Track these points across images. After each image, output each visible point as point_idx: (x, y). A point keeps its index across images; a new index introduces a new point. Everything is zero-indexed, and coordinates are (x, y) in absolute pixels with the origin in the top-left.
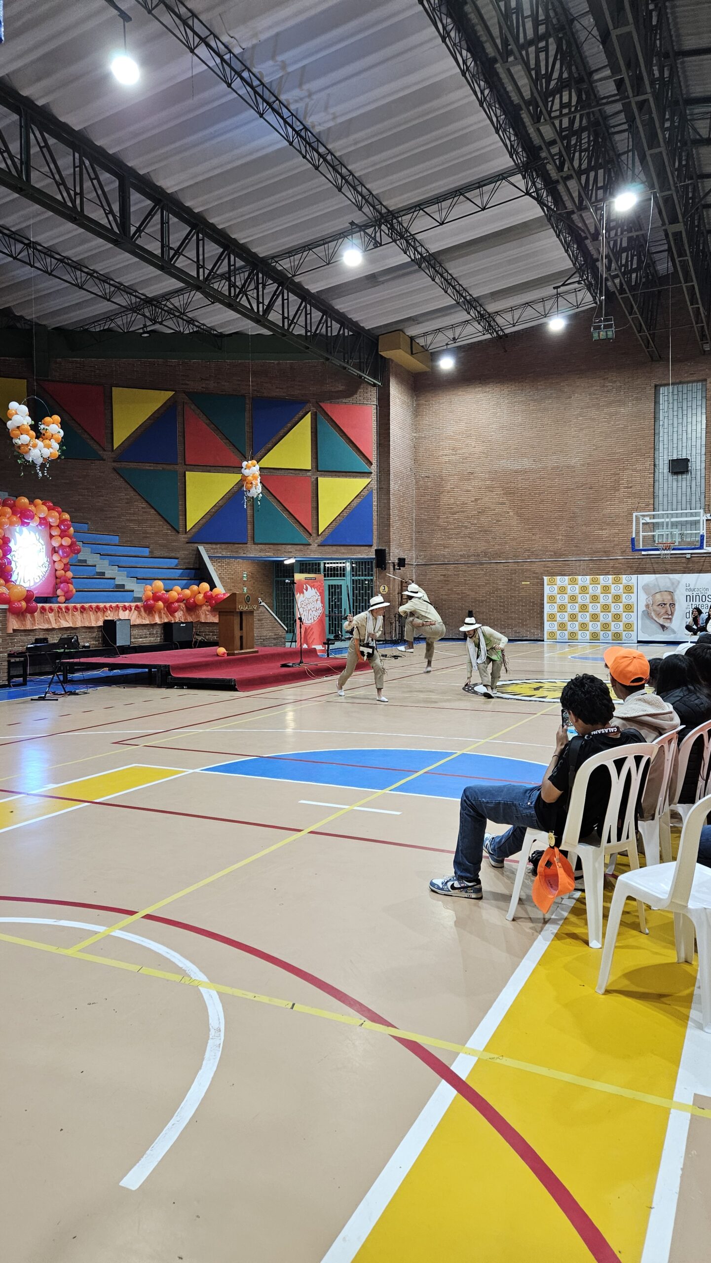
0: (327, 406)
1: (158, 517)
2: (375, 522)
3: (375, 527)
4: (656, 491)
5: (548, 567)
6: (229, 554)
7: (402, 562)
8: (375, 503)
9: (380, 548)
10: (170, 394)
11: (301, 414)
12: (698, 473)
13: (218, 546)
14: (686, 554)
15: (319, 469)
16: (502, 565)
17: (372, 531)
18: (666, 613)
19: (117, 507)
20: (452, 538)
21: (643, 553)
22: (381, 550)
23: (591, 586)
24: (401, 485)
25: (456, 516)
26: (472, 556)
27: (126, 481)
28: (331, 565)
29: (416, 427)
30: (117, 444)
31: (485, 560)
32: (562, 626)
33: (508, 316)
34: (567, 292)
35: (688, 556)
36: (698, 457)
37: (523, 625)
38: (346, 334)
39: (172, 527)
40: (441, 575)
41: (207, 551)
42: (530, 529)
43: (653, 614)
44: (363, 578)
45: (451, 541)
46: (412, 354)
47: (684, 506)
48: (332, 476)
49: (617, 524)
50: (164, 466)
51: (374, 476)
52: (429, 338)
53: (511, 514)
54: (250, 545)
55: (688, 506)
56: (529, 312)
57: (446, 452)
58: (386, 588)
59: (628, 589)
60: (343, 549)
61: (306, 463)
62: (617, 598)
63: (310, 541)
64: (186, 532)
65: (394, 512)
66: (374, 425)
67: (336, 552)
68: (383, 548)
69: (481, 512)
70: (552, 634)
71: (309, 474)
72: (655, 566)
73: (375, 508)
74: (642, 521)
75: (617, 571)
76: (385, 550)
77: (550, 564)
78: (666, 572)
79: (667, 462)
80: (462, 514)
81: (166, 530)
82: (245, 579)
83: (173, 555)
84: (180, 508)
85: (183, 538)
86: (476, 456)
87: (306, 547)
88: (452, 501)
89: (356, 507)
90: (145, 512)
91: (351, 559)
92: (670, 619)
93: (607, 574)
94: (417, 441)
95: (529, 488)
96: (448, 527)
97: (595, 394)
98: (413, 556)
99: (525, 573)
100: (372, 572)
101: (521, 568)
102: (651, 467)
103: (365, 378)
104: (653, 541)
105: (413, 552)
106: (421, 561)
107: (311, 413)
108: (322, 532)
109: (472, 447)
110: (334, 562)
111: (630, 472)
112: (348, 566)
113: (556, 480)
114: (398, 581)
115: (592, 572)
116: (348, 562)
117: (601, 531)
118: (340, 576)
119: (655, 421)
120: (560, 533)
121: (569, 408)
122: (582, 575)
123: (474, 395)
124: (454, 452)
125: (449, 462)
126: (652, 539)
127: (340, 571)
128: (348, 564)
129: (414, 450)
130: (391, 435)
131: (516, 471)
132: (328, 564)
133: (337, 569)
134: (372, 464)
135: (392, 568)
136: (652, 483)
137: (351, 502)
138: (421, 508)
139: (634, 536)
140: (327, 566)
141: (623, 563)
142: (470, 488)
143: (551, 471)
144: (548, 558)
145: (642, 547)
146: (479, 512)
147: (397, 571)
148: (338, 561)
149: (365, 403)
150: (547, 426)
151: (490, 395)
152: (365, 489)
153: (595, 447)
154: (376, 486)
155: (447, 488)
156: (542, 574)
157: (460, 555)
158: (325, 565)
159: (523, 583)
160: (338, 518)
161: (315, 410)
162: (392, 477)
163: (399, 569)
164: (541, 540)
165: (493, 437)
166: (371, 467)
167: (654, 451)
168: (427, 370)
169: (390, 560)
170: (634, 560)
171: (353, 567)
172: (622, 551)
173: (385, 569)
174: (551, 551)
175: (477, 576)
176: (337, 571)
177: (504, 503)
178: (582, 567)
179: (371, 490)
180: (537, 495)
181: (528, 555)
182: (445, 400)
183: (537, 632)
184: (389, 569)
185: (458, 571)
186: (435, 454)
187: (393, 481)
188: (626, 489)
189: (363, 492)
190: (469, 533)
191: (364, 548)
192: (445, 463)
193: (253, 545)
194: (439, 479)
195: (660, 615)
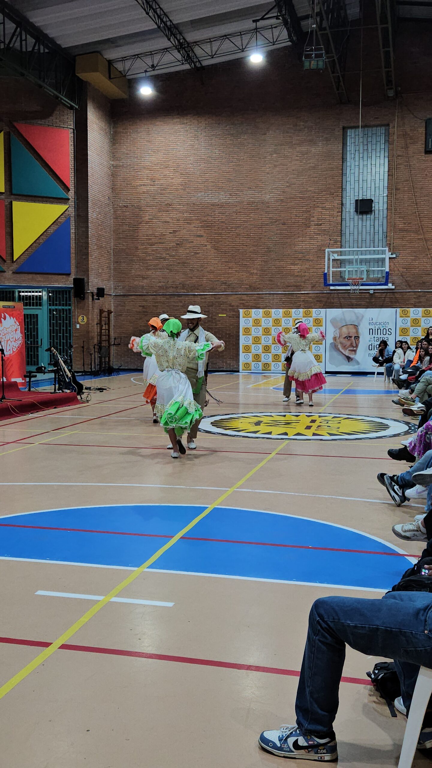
0: (22, 127)
2: (73, 251)
3: (73, 256)
4: (343, 229)
5: (243, 300)
7: (101, 292)
8: (73, 231)
9: (78, 277)
12: (381, 213)
14: (369, 290)
15: (14, 192)
16: (199, 298)
17: (70, 259)
18: (351, 345)
20: (150, 269)
21: (332, 288)
22: (80, 279)
23: (283, 319)
24: (100, 213)
25: (154, 248)
26: (170, 287)
28: (26, 294)
29: (114, 154)
31: (182, 292)
32: (257, 358)
33: (207, 48)
34: (264, 28)
35: (371, 292)
36: (381, 199)
38: (42, 51)
40: (140, 306)
42: (226, 262)
43: (340, 346)
44: (60, 307)
45: (149, 273)
46: (110, 78)
47: (368, 244)
48: (27, 201)
49: (307, 260)
51: (72, 202)
52: (128, 64)
53: (209, 247)
55: (372, 244)
56: (227, 45)
57: (144, 182)
58: (85, 318)
59: (318, 322)
60: (39, 277)
63: (5, 268)
65: (92, 241)
66: (71, 149)
67: (31, 280)
68: (82, 277)
70: (247, 366)
71: (3, 197)
72: (343, 301)
73: (73, 236)
74: (332, 258)
75: (308, 305)
76: (83, 279)
77: (245, 297)
78: (352, 306)
79: (353, 202)
80: (160, 246)
86: (174, 187)
87: (1, 274)
88: (151, 232)
89: (53, 234)
91: (48, 288)
92: (355, 351)
93: (298, 307)
94: (115, 169)
95: (226, 222)
96: (147, 258)
97: (288, 132)
98: (112, 286)
99: (222, 306)
100: (70, 301)
101: (218, 300)
102: (339, 206)
103: (62, 99)
104: (341, 277)
105: (112, 282)
106: (119, 292)
107: (4, 133)
108: (17, 259)
109: (170, 178)
110: (30, 290)
111: (320, 210)
112: (45, 295)
113: (252, 215)
114: (97, 311)
115: (285, 305)
116: (45, 291)
117: (293, 266)
118: (37, 306)
119: (343, 162)
120: (255, 267)
121: (264, 144)
122: (276, 309)
123: (172, 126)
124: (152, 183)
125: (147, 192)
126: (340, 275)
127: (36, 299)
128: (44, 293)
129: (112, 179)
130: (89, 161)
131: (213, 205)
132: (23, 292)
133: (33, 297)
134: (70, 190)
135: (91, 298)
136: (340, 222)
137: (48, 228)
138: (120, 238)
139: (326, 272)
140: (22, 294)
141: (313, 297)
142: (168, 219)
143: (247, 206)
144: (244, 291)
145: (333, 282)
146: (178, 244)
147: (96, 301)
148: (33, 290)
149: (61, 126)
150: (243, 161)
151: (188, 127)
152: (62, 216)
153: (288, 184)
154: (73, 214)
155: (146, 218)
156: (238, 307)
157: (159, 286)
158: (20, 294)
159: (220, 315)
160: (34, 245)
161: (8, 130)
162: (90, 204)
163: (99, 299)
164: (237, 273)
165: (191, 170)
166: (69, 193)
167: (342, 190)
168: (125, 96)
169: (89, 290)
170: (323, 295)
171: (50, 296)
172: (312, 285)
173: (84, 299)
174: (247, 284)
175: (175, 308)
176: (33, 300)
177: (202, 236)
178: (275, 301)
179: (68, 217)
180: (234, 229)
181: (224, 288)
182: (142, 130)
183: (232, 363)
184: (88, 299)
185: (157, 302)
186: (133, 184)
187: (91, 208)
188: (316, 227)
189: (60, 218)
190: (168, 265)
191: (62, 276)
192: (144, 193)
194: (137, 210)
195: (346, 347)
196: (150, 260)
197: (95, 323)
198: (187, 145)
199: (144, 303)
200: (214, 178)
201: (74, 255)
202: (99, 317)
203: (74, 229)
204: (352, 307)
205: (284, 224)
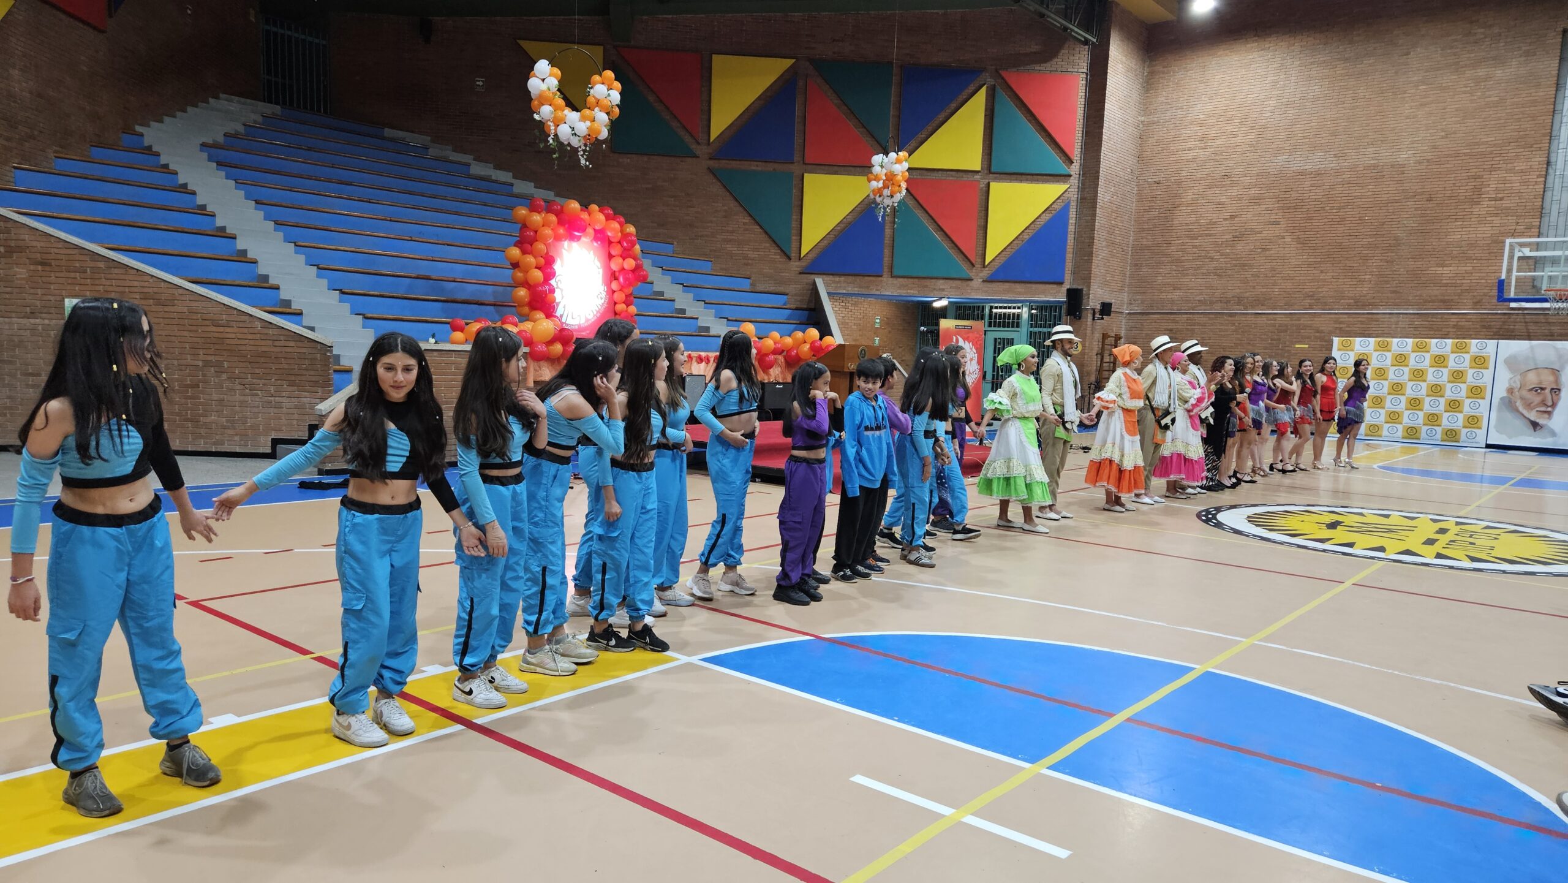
0: (1011, 77)
1: (766, 238)
2: (1070, 249)
3: (1069, 257)
4: (1547, 205)
5: (1341, 323)
6: (856, 290)
7: (1106, 309)
8: (1072, 221)
9: (1075, 287)
10: (788, 63)
11: (972, 88)
13: (843, 279)
15: (993, 169)
16: (1264, 317)
17: (1065, 262)
18: (1543, 403)
19: (711, 222)
20: (1187, 275)
21: (1513, 305)
22: (1076, 290)
23: (1413, 355)
24: (1115, 194)
25: (1197, 242)
26: (1217, 302)
27: (725, 187)
28: (1001, 310)
29: (1145, 107)
30: (715, 133)
31: (1239, 309)
39: (782, 250)
41: (826, 285)
42: (1316, 263)
43: (1519, 405)
45: (1186, 280)
48: (1011, 181)
49: (1470, 258)
50: (776, 166)
51: (1074, 181)
53: (1288, 239)
57: (1188, 145)
59: (1480, 362)
60: (1019, 287)
61: (974, 161)
62: (1458, 376)
63: (972, 275)
64: (800, 259)
65: (1100, 234)
66: (1081, 103)
67: (1007, 291)
68: (1080, 287)
69: (1238, 237)
71: (977, 177)
72: (1532, 327)
73: (1071, 228)
74: (1518, 254)
75: (1462, 332)
76: (1081, 290)
77: (1345, 318)
80: (1208, 239)
81: (774, 255)
83: (781, 289)
84: (794, 224)
85: (795, 266)
86: (1238, 149)
87: (965, 283)
88: (1193, 220)
89: (1045, 226)
90: (747, 230)
91: (1030, 302)
92: (1549, 413)
93: (1445, 336)
94: (1145, 128)
95: (1322, 200)
96: (1183, 258)
97: (1451, 48)
98: (1126, 300)
99: (1302, 331)
101: (1297, 322)
102: (1541, 166)
103: (1072, 30)
104: (1534, 287)
105: (1125, 294)
106: (1136, 308)
107: (987, 87)
108: (991, 262)
109: (1232, 136)
110: (1005, 305)
111: (1502, 174)
112: (1026, 312)
113: (1370, 187)
114: (1098, 336)
115: (1418, 333)
116: (1026, 306)
117: (1441, 269)
118: (1013, 327)
119: (1557, 90)
120: (1368, 271)
121: (1404, 70)
122: (1400, 338)
123: (1246, 54)
124: (1203, 145)
125: (1194, 160)
126: (1534, 283)
127: (1013, 318)
128: (1025, 310)
129: (1140, 142)
130: (1105, 119)
131: (1302, 174)
132: (996, 308)
133: (1009, 315)
134: (1073, 162)
135: (1092, 318)
136: (1542, 193)
137: (1037, 218)
138: (1143, 230)
139: (1503, 277)
140: (994, 311)
141: (1473, 320)
142: (1224, 199)
143: (1365, 172)
144: (1344, 309)
145: (1515, 295)
146: (1235, 237)
147: (1098, 321)
148: (1010, 305)
149: (1069, 70)
150: (1363, 100)
151: (1271, 53)
152: (1058, 201)
153: (1443, 133)
154: (1076, 196)
156: (1332, 333)
157: (1198, 301)
158: (992, 310)
159: (1297, 346)
160: (1015, 242)
161: (994, 83)
162: (1101, 182)
163: (1102, 319)
164: (1335, 280)
165: (1269, 120)
166: (1072, 166)
167: (1550, 140)
168: (1168, 16)
169: (1088, 305)
170: (1493, 317)
171: (1032, 314)
172: (1475, 300)
173: (1080, 318)
174: (1349, 298)
175: (1222, 333)
176: (1009, 319)
177: (1277, 223)
178: (1401, 325)
179: (1068, 200)
180: (1335, 211)
181: (1310, 303)
182: (1194, 65)
184: (1087, 319)
186: (1172, 148)
187: (1103, 187)
188: (1493, 202)
189: (1055, 204)
190: (1216, 268)
191: (1051, 286)
192: (1188, 160)
193: (891, 279)
194: (1175, 186)
195: (1532, 405)
196: (1188, 261)
197: (1095, 352)
198: (1267, 82)
200: (1308, 131)
201: (1072, 255)
202: (1100, 344)
203: (1074, 219)
204: (1549, 338)
205: (1430, 200)
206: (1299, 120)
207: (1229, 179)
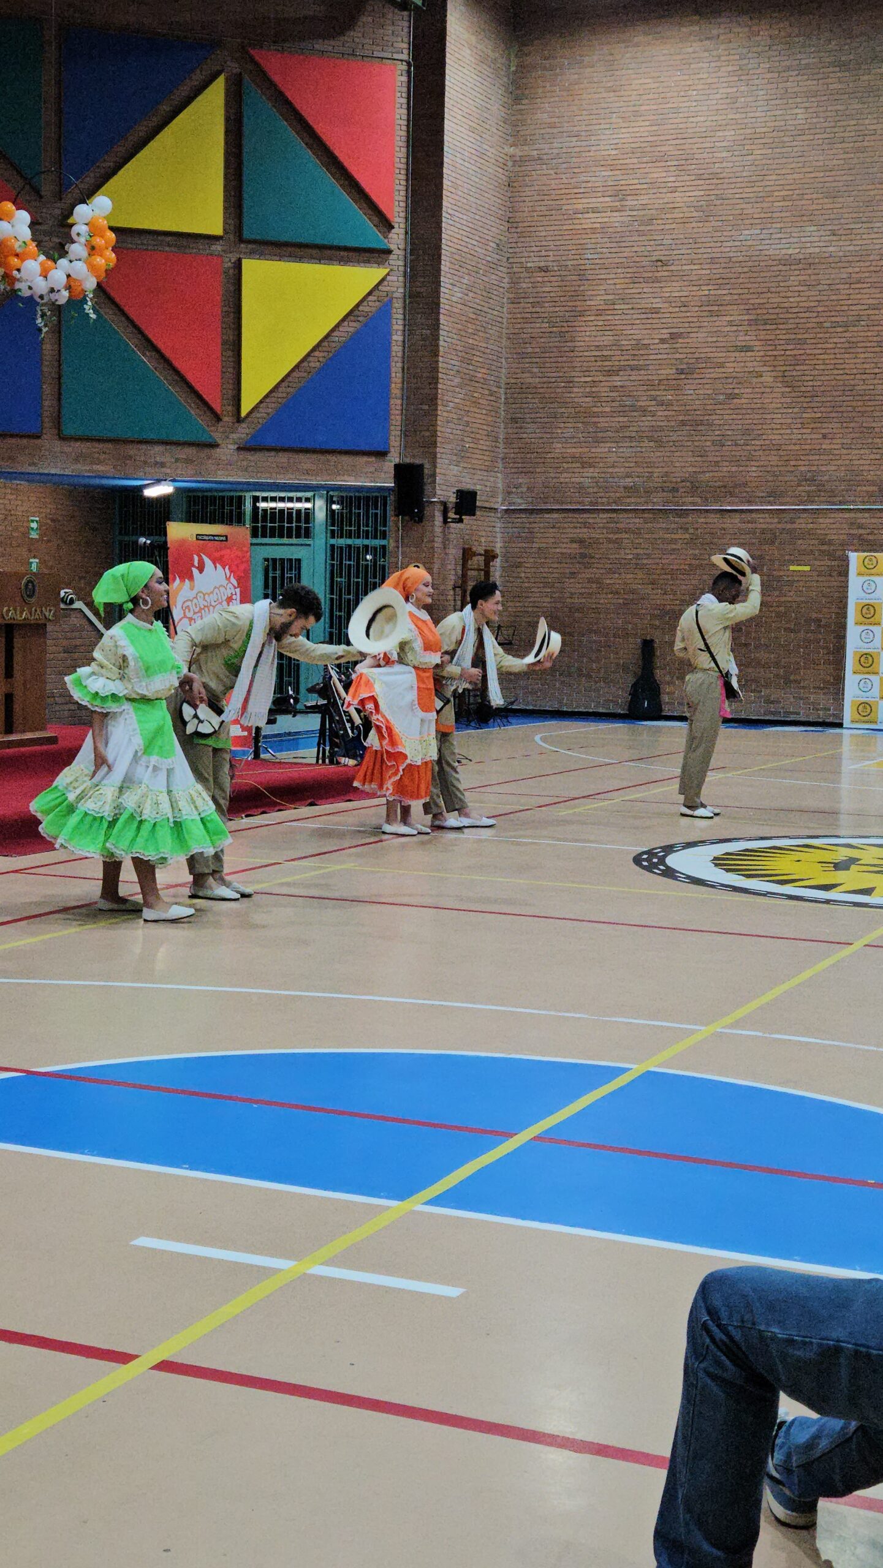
0: (271, 59)
2: (396, 389)
3: (396, 405)
5: (860, 527)
7: (466, 503)
8: (397, 337)
9: (408, 460)
11: (198, 78)
15: (246, 234)
16: (736, 518)
17: (387, 412)
20: (603, 440)
22: (412, 466)
24: (470, 287)
25: (617, 381)
26: (656, 490)
28: (273, 505)
29: (515, 128)
31: (689, 503)
37: (788, 682)
40: (573, 541)
42: (815, 420)
44: (359, 542)
45: (602, 449)
48: (281, 258)
51: (397, 260)
53: (768, 379)
54: (49, 442)
57: (594, 202)
60: (306, 462)
61: (210, 217)
63: (217, 437)
65: (448, 362)
66: (400, 115)
67: (284, 469)
68: (417, 461)
69: (685, 373)
70: (866, 708)
71: (217, 248)
73: (396, 350)
76: (421, 466)
77: (865, 519)
80: (635, 375)
82: (34, 535)
86: (677, 214)
87: (207, 451)
88: (607, 339)
89: (345, 346)
91: (329, 489)
94: (517, 169)
95: (818, 309)
96: (594, 410)
98: (500, 485)
99: (800, 542)
100: (385, 526)
101: (789, 526)
105: (499, 475)
106: (520, 501)
107: (227, 78)
108: (249, 412)
109: (665, 190)
110: (282, 494)
112: (321, 508)
114: (454, 553)
116: (321, 497)
118: (298, 536)
123: (680, 45)
124: (617, 204)
125: (603, 229)
127: (299, 520)
128: (320, 503)
129: (509, 194)
130: (445, 149)
131: (784, 262)
132: (265, 499)
133: (290, 514)
134: (393, 227)
135: (441, 519)
137: (333, 330)
138: (522, 355)
142: (657, 303)
144: (863, 503)
146: (681, 372)
147: (453, 525)
148: (292, 495)
149: (376, 54)
150: (873, 137)
151: (723, 47)
152: (371, 298)
154: (401, 290)
155: (597, 302)
156: (845, 545)
157: (625, 488)
158: (258, 504)
159: (792, 568)
160: (294, 374)
161: (238, 70)
162: (445, 266)
163: (461, 521)
164: (845, 451)
165: (725, 165)
166: (390, 235)
169: (434, 496)
171: (333, 511)
173: (421, 520)
174: (871, 483)
175: (668, 547)
176: (290, 521)
177: (748, 349)
179: (386, 299)
180: (840, 330)
181: (808, 492)
182: (595, 58)
183: (823, 700)
184: (433, 520)
185: (619, 531)
186: (565, 207)
187: (449, 275)
189: (365, 303)
190: (653, 429)
191: (365, 459)
192: (594, 231)
193: (58, 443)
194: (574, 278)
196: (603, 414)
197: (450, 584)
198: (718, 96)
199: (584, 533)
200: (788, 187)
201: (399, 402)
202: (459, 568)
203: (399, 333)
206: (774, 167)
207: (665, 268)
